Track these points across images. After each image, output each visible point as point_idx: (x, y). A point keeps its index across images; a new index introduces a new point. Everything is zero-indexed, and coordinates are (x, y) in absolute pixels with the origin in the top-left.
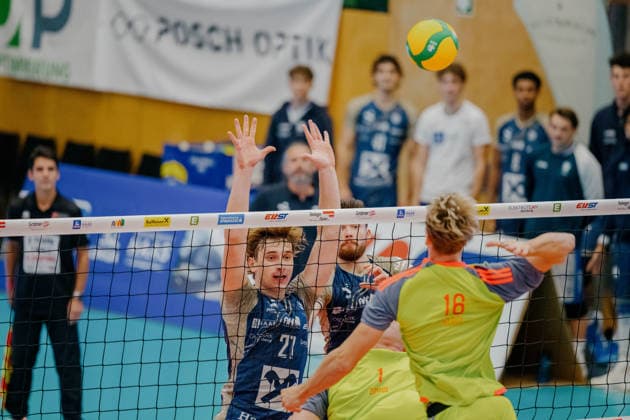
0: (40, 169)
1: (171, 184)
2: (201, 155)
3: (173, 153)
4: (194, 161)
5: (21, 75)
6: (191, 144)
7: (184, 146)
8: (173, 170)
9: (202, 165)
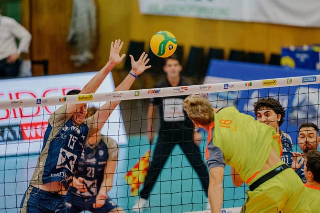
0: (170, 66)
1: (287, 69)
2: (302, 52)
3: (287, 52)
4: (298, 55)
5: (203, 15)
6: (296, 46)
7: (292, 48)
8: (287, 61)
9: (303, 57)
